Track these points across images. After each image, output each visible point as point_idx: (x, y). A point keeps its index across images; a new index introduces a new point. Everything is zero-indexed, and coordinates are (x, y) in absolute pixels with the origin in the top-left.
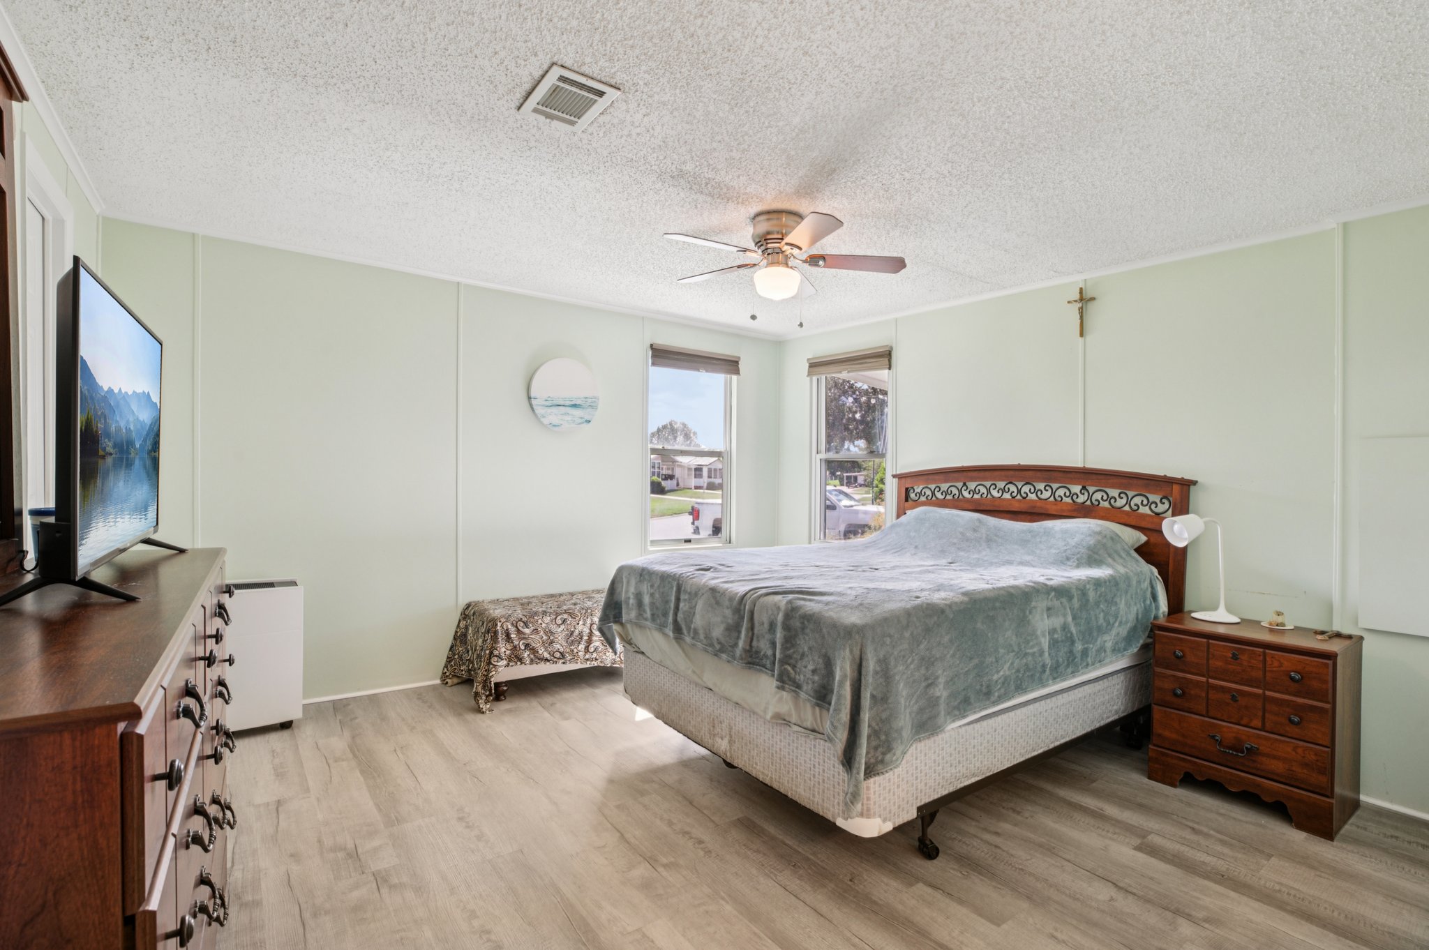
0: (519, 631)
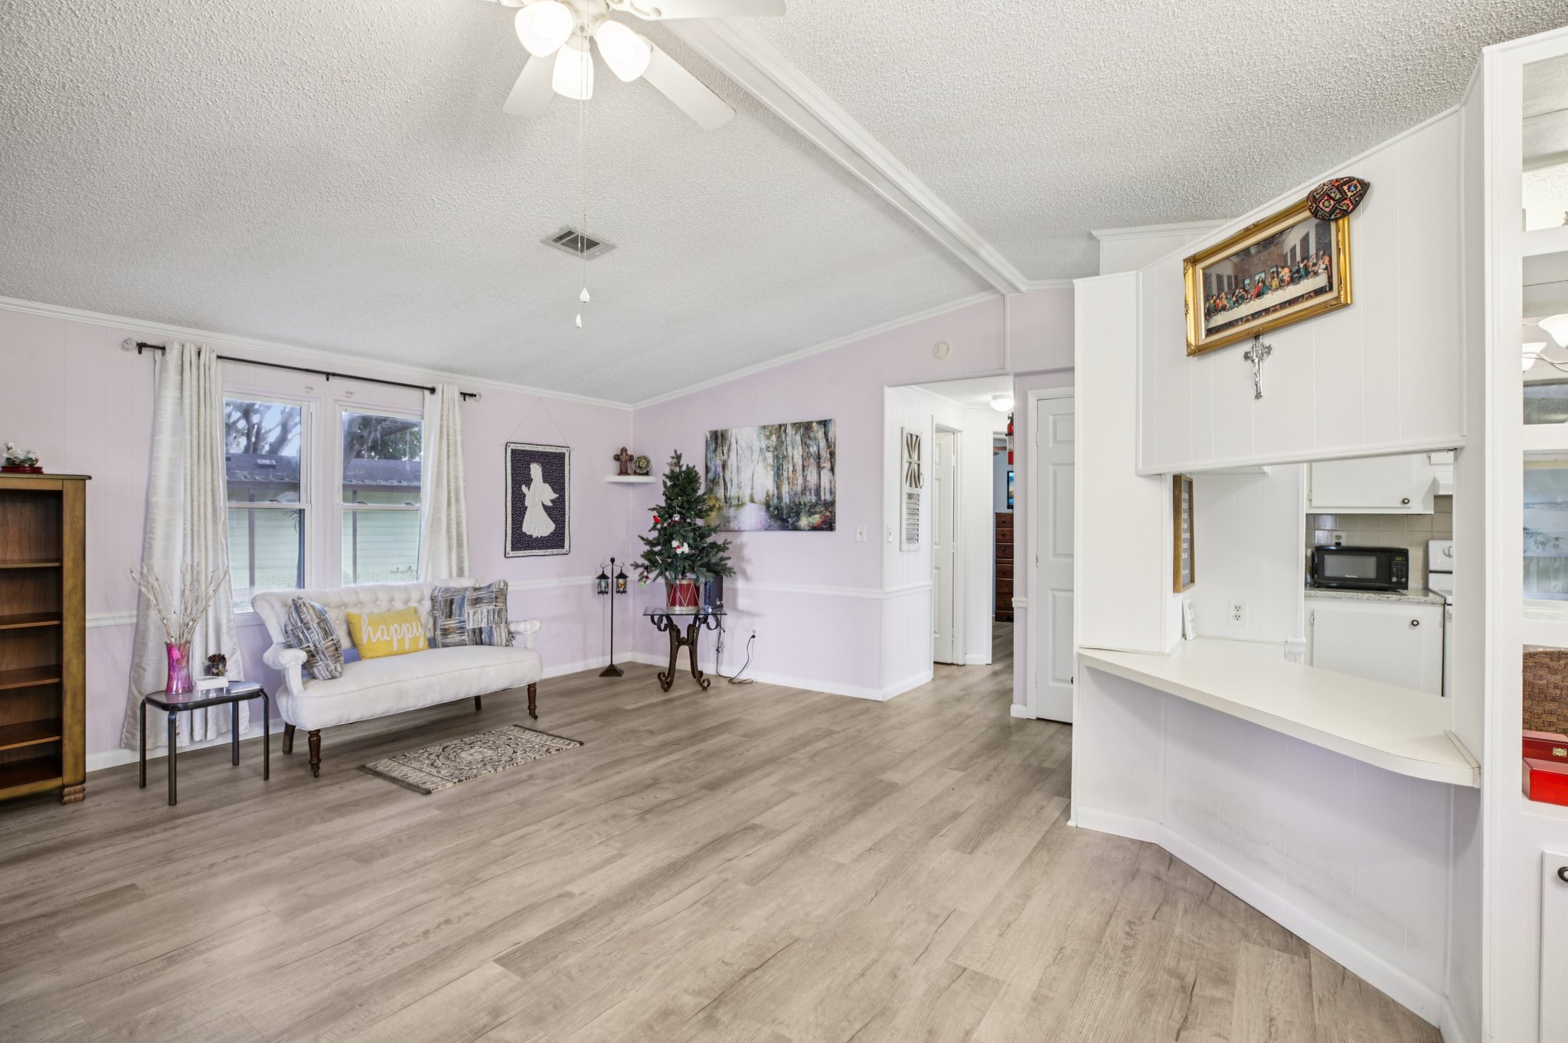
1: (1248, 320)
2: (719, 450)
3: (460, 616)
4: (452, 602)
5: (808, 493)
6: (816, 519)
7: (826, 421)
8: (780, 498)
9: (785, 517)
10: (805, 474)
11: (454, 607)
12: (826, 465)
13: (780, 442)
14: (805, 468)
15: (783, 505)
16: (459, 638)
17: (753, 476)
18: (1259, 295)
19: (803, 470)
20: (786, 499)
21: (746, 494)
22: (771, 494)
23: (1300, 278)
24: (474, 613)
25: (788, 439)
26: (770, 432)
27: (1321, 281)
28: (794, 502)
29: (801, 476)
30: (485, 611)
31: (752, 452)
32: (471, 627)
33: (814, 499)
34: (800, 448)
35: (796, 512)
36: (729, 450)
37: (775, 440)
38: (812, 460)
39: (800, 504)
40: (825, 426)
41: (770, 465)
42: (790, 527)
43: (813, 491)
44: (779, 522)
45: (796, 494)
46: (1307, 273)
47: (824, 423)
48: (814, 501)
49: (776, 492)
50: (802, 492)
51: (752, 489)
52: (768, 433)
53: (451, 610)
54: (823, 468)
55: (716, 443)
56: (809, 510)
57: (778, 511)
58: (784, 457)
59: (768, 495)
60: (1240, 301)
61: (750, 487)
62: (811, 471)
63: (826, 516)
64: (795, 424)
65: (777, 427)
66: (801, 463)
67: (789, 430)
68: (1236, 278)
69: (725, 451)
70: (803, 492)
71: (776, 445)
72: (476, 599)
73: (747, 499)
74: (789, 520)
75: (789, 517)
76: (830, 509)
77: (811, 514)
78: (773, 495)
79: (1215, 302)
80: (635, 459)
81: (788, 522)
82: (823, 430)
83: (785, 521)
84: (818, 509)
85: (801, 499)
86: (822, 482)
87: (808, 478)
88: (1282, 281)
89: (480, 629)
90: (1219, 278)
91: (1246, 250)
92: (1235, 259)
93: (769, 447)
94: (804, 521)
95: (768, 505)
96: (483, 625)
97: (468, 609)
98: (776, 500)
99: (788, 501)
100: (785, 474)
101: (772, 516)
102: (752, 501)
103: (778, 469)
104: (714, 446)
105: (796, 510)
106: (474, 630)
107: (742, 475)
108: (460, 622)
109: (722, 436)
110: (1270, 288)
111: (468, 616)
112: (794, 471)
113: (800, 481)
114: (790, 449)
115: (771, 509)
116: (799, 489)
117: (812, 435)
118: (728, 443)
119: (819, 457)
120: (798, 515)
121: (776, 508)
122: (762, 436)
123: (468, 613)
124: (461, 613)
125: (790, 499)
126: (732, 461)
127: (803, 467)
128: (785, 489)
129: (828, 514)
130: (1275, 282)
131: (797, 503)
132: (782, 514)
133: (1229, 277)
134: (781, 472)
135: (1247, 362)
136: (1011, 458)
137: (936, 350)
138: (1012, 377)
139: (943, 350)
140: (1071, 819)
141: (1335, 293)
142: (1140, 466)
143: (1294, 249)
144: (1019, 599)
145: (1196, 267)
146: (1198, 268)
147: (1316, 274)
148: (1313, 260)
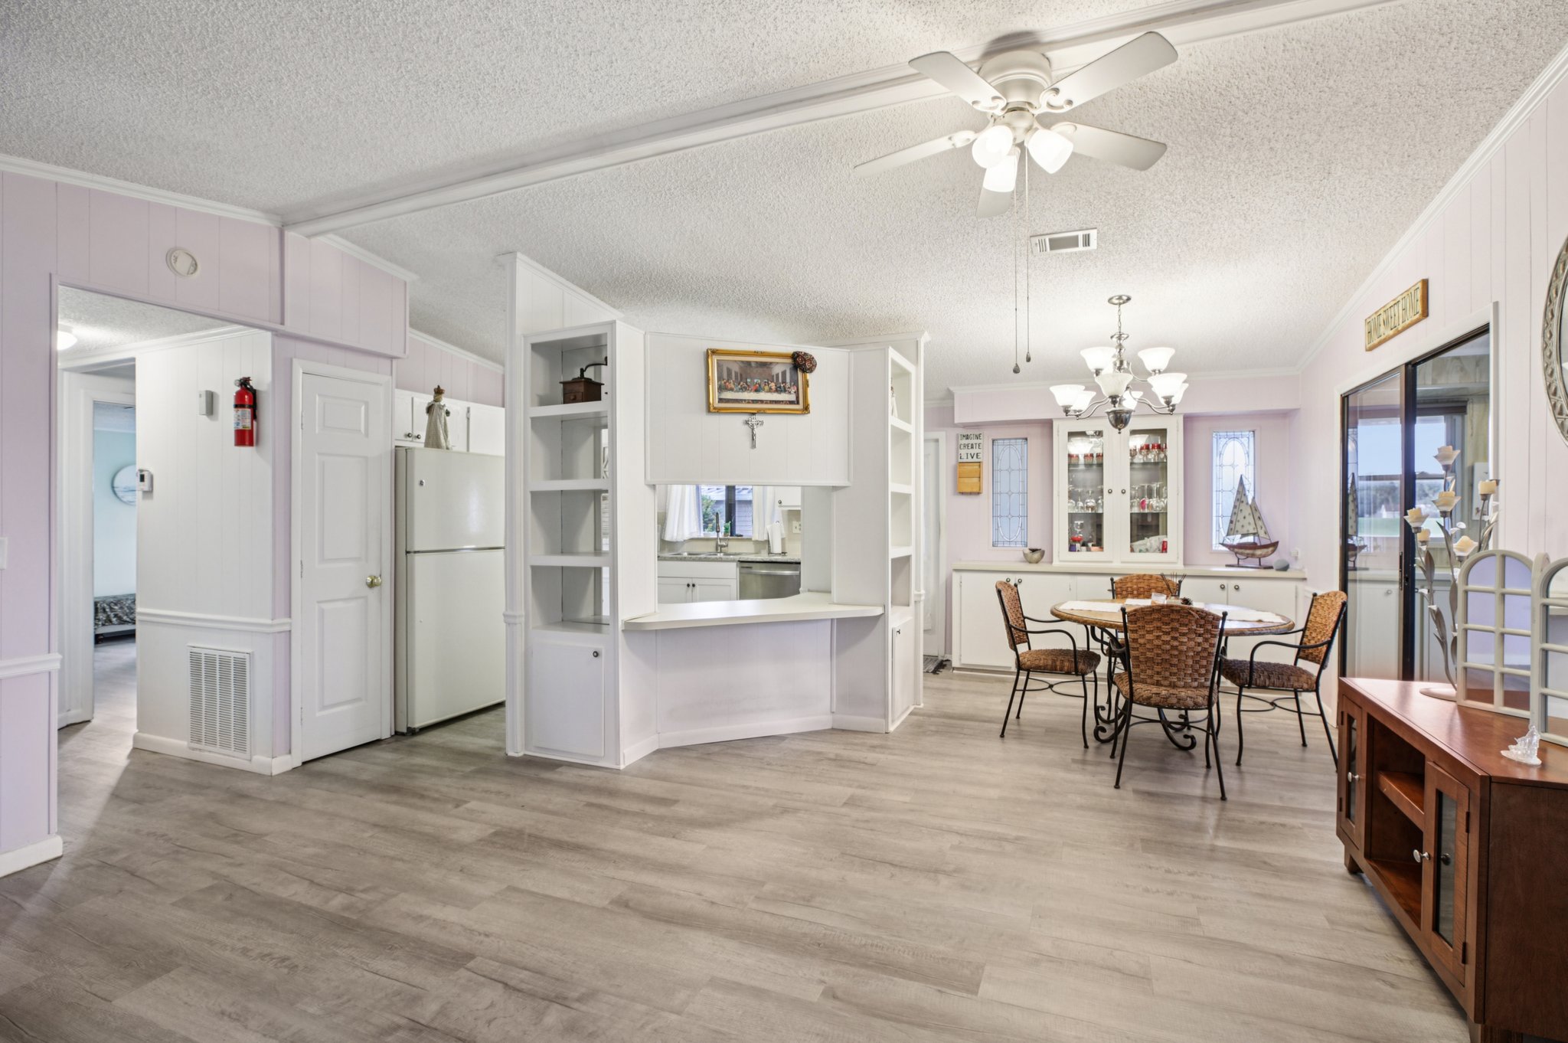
0: (111, 608)
1: (749, 403)
18: (757, 391)
23: (781, 391)
27: (793, 397)
46: (785, 391)
60: (743, 389)
68: (741, 375)
79: (725, 383)
88: (770, 389)
90: (729, 371)
91: (749, 363)
92: (741, 365)
110: (764, 390)
130: (767, 388)
133: (736, 373)
135: (747, 426)
136: (244, 438)
137: (171, 257)
138: (269, 334)
139: (183, 264)
140: (619, 764)
141: (800, 406)
142: (649, 478)
143: (777, 375)
144: (276, 621)
145: (714, 356)
146: (715, 358)
147: (790, 393)
148: (788, 385)
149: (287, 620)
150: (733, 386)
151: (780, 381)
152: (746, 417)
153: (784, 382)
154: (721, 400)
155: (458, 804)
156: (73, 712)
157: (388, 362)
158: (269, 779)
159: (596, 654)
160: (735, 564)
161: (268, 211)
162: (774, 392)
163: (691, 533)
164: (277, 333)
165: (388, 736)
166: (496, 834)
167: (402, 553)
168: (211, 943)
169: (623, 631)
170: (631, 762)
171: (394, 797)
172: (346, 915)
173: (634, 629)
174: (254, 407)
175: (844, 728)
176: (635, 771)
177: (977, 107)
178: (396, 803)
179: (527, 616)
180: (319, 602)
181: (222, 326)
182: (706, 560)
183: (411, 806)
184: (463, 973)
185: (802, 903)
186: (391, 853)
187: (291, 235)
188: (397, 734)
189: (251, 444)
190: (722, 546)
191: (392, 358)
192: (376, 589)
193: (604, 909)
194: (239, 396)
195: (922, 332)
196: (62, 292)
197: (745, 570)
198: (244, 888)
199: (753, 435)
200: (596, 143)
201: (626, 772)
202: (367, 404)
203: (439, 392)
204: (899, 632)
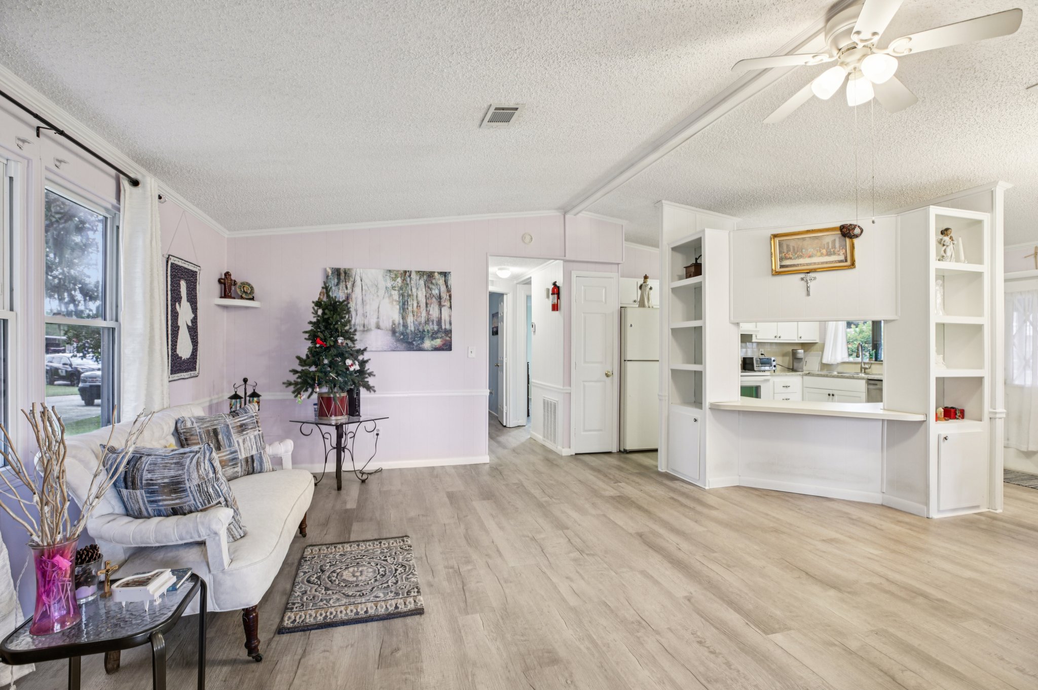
1: (804, 266)
2: (342, 285)
3: (230, 446)
4: (215, 432)
5: (431, 323)
6: (438, 342)
7: (446, 273)
8: (405, 326)
9: (410, 341)
10: (428, 309)
11: (220, 437)
12: (446, 304)
13: (405, 284)
14: (428, 305)
15: (408, 331)
16: (232, 470)
17: (379, 308)
18: (809, 257)
19: (427, 307)
20: (411, 327)
21: (372, 321)
22: (397, 322)
23: (832, 254)
24: (244, 441)
25: (412, 282)
26: (396, 275)
28: (418, 329)
29: (425, 310)
30: (252, 437)
31: (378, 289)
32: (244, 456)
33: (436, 327)
34: (424, 290)
35: (420, 337)
36: (353, 285)
37: (400, 282)
38: (434, 299)
39: (424, 331)
40: (445, 276)
41: (396, 301)
42: (415, 348)
43: (435, 322)
44: (404, 345)
45: (420, 324)
46: (835, 253)
47: (445, 274)
48: (436, 329)
49: (401, 322)
50: (425, 322)
51: (378, 318)
52: (394, 276)
53: (218, 441)
54: (444, 306)
55: (339, 279)
56: (432, 336)
57: (404, 336)
58: (409, 296)
59: (394, 324)
60: (799, 257)
61: (376, 317)
62: (433, 308)
63: (446, 340)
64: (419, 272)
65: (402, 272)
66: (425, 301)
67: (414, 276)
69: (349, 286)
70: (427, 322)
71: (401, 286)
72: (241, 426)
73: (373, 326)
74: (414, 343)
75: (414, 341)
76: (449, 336)
77: (433, 338)
78: (399, 324)
79: (785, 255)
80: (239, 284)
81: (413, 344)
82: (443, 278)
83: (411, 343)
84: (439, 335)
85: (425, 328)
86: (443, 316)
87: (431, 313)
88: (822, 254)
89: (252, 456)
91: (804, 239)
92: (797, 241)
93: (394, 287)
94: (427, 344)
95: (394, 332)
96: (254, 452)
97: (236, 438)
98: (401, 328)
99: (413, 329)
100: (410, 308)
101: (398, 340)
102: (378, 327)
103: (404, 304)
104: (336, 281)
105: (420, 335)
106: (247, 460)
107: (368, 307)
108: (232, 453)
109: (345, 273)
110: (816, 255)
111: (239, 445)
112: (418, 306)
113: (424, 314)
114: (414, 290)
115: (397, 334)
116: (423, 320)
117: (434, 281)
118: (352, 279)
119: (440, 298)
120: (422, 339)
121: (402, 334)
122: (388, 277)
123: (238, 442)
124: (230, 442)
125: (415, 328)
126: (357, 294)
127: (427, 304)
128: (410, 320)
129: (448, 338)
130: (819, 253)
131: (421, 330)
132: (408, 338)
134: (406, 307)
135: (803, 282)
136: (555, 307)
137: (523, 238)
138: (562, 261)
139: (528, 239)
140: (705, 486)
141: (849, 263)
142: (732, 319)
143: (828, 243)
144: (565, 388)
145: (776, 239)
146: (777, 240)
147: (839, 255)
148: (837, 249)
149: (569, 388)
150: (791, 256)
151: (830, 247)
152: (802, 276)
153: (834, 247)
154: (782, 266)
155: (617, 482)
156: (520, 421)
157: (617, 266)
158: (561, 457)
159: (696, 420)
160: (864, 382)
161: (558, 209)
162: (826, 256)
163: (843, 358)
164: (565, 261)
165: (616, 451)
166: (619, 496)
167: (623, 361)
168: (504, 497)
169: (710, 408)
170: (714, 487)
171: (596, 474)
172: (544, 504)
173: (716, 409)
174: (558, 294)
175: (891, 506)
176: (715, 492)
177: (808, 64)
178: (594, 476)
179: (669, 396)
180: (583, 381)
181: (545, 262)
182: (853, 378)
183: (598, 478)
184: (560, 532)
185: (725, 566)
186: (575, 491)
187: (567, 216)
188: (620, 451)
189: (557, 310)
190: (865, 369)
191: (618, 264)
192: (610, 378)
193: (631, 534)
194: (553, 290)
195: (995, 183)
196: (490, 258)
197: (871, 387)
198: (524, 486)
199: (808, 287)
200: (655, 145)
201: (709, 492)
202: (605, 288)
203: (646, 277)
204: (946, 438)
